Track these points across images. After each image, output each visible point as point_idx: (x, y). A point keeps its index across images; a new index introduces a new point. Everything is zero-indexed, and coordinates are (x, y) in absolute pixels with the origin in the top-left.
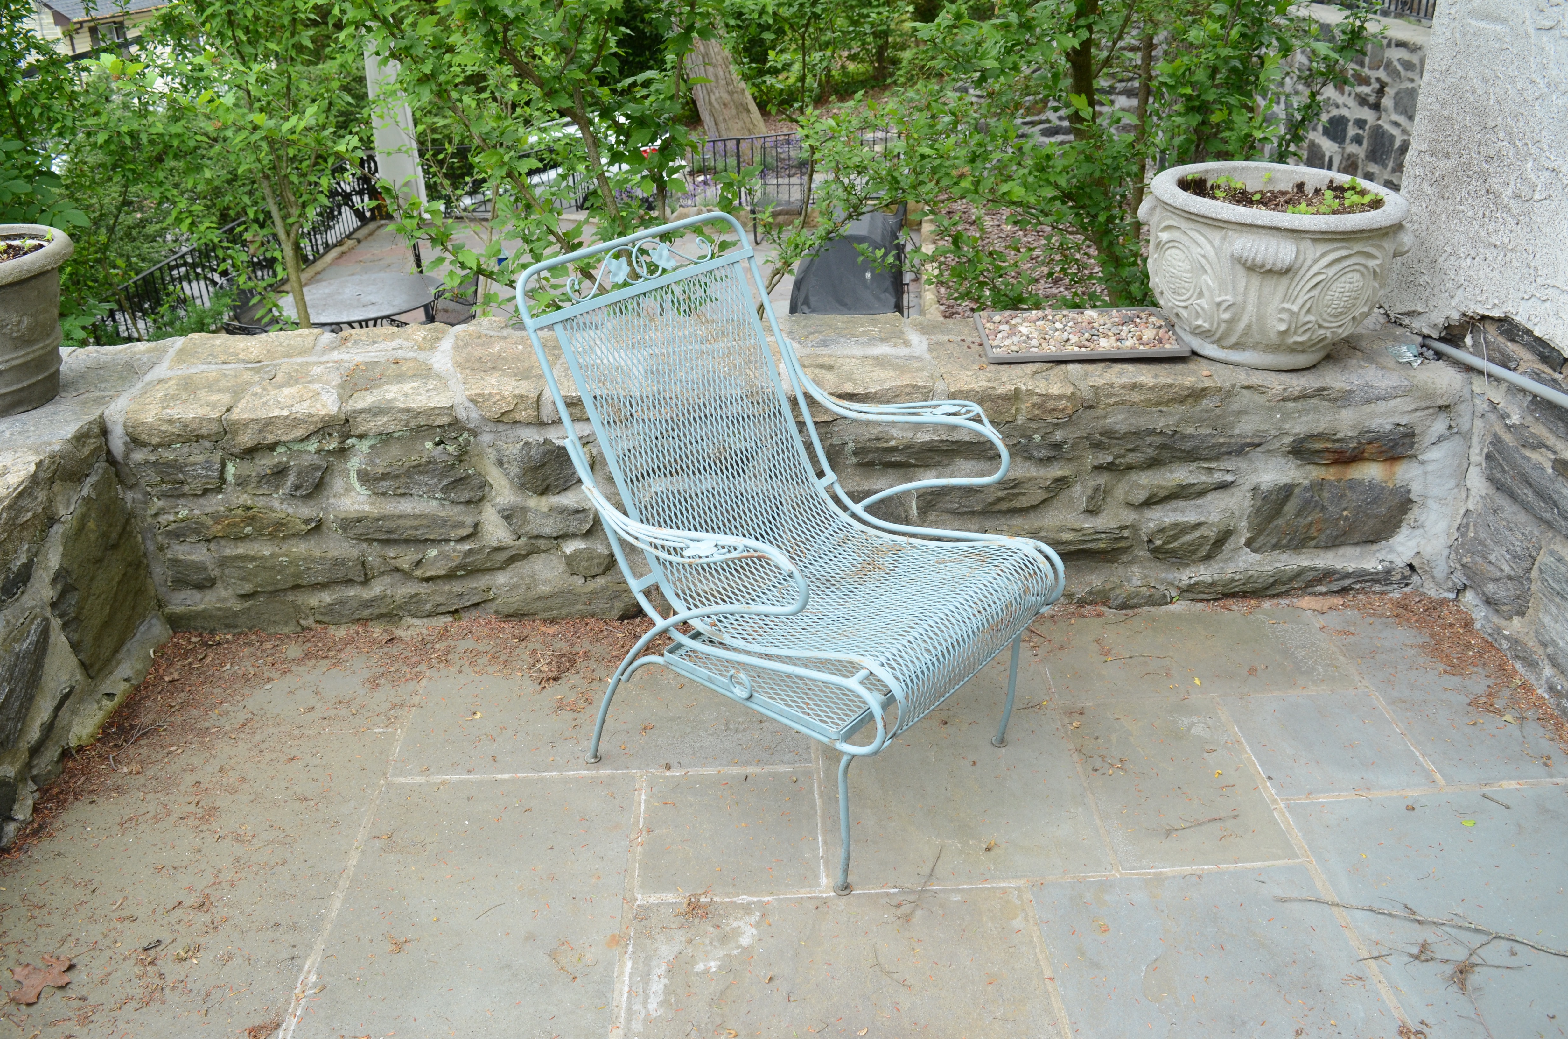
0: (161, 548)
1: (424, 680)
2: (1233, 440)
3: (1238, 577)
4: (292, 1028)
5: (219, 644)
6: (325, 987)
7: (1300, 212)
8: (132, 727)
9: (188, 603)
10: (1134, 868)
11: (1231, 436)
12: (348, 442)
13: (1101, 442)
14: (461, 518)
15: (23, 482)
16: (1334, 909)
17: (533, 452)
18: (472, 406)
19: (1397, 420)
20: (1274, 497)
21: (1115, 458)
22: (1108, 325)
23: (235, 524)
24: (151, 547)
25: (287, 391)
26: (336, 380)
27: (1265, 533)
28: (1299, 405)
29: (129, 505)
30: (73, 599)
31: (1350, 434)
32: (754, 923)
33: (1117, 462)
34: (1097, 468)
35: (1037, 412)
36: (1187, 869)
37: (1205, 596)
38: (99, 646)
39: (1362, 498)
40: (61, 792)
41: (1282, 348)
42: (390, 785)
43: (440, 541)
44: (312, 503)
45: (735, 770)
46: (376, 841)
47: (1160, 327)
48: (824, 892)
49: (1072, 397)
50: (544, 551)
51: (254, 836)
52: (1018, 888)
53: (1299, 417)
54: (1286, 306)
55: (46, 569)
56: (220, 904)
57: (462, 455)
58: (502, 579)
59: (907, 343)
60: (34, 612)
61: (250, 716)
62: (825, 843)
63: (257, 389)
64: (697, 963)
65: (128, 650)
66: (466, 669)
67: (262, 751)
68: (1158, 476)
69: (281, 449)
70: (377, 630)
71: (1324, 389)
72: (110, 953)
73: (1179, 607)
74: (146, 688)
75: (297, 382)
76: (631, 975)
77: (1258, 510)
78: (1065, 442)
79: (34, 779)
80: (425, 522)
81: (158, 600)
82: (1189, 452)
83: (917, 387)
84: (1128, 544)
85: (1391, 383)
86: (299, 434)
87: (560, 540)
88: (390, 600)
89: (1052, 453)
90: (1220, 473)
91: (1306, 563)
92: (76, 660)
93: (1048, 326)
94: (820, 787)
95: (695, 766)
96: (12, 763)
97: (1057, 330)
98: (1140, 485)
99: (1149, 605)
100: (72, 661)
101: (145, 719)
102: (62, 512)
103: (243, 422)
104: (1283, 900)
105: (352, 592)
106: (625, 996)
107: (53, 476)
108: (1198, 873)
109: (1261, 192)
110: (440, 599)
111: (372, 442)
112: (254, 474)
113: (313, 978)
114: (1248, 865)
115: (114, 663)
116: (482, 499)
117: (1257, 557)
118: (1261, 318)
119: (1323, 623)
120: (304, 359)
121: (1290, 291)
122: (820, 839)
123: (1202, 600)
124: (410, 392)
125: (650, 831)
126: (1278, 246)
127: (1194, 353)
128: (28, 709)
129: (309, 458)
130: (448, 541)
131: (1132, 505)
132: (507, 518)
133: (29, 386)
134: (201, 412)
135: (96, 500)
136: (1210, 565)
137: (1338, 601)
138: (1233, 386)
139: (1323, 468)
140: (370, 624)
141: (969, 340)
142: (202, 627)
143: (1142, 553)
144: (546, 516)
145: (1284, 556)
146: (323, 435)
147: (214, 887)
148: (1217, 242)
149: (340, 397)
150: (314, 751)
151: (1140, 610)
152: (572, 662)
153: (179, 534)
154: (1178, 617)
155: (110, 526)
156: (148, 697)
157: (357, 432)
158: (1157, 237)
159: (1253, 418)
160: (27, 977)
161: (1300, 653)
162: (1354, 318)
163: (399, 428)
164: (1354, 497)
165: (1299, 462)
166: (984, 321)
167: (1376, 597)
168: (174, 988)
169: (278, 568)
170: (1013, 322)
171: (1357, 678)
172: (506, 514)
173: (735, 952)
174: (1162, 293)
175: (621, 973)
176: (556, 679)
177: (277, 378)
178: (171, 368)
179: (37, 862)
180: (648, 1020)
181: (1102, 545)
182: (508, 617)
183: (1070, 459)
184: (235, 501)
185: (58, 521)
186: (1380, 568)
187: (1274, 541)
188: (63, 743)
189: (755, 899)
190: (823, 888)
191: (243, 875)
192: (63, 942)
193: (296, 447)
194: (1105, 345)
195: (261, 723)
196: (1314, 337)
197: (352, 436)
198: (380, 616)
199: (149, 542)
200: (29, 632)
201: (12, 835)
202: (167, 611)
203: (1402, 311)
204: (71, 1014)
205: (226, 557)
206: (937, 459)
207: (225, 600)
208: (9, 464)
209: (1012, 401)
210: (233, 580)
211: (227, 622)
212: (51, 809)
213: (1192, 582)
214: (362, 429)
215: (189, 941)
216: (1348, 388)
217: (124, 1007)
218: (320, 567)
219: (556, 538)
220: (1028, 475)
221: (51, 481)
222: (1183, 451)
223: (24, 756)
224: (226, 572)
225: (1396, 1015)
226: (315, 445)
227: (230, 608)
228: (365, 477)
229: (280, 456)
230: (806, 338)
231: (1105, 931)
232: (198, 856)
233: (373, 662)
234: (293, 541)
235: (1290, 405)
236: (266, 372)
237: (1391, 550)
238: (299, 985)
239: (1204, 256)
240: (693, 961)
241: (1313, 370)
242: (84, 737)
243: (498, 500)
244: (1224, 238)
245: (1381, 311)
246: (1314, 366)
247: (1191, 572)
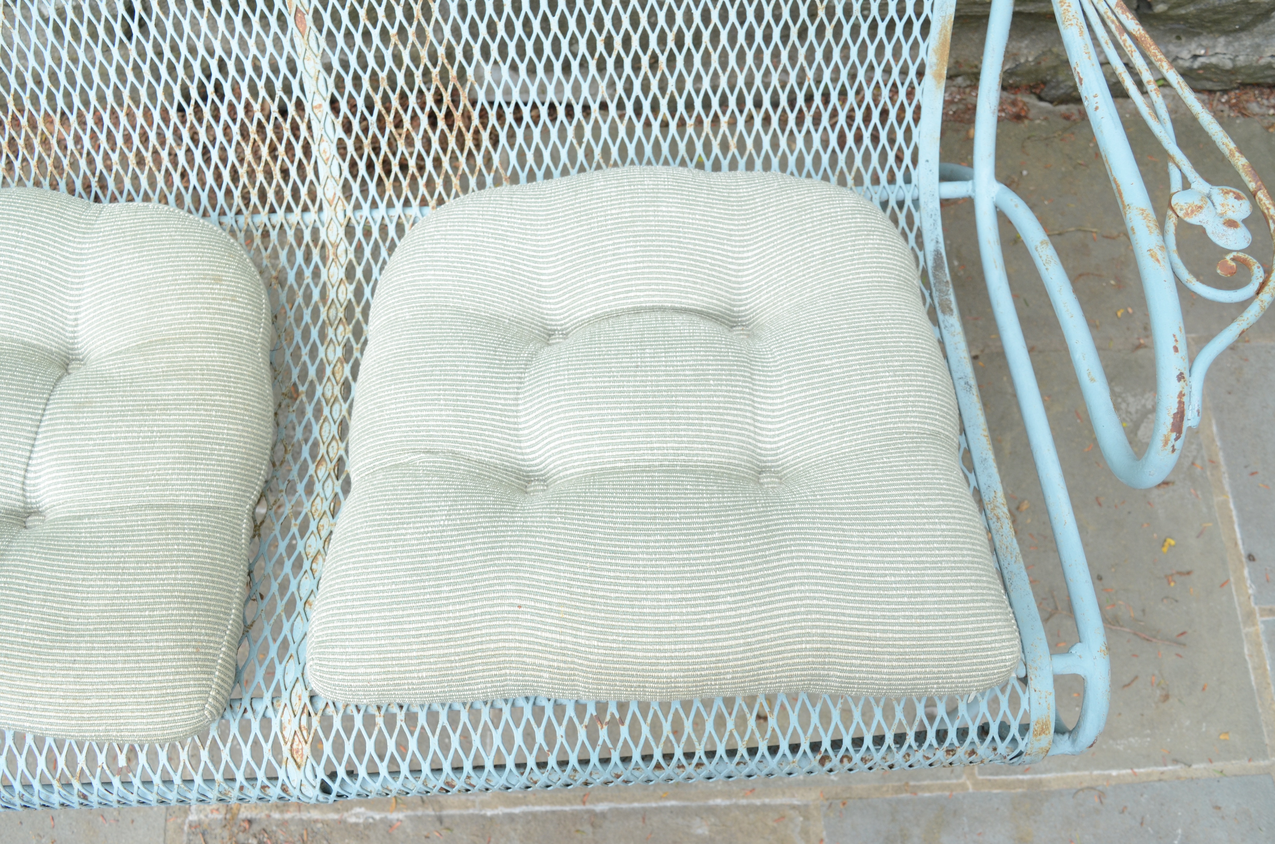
37: (1209, 85)
108: (1100, 788)
136: (1238, 39)
189: (378, 817)
213: (1196, 64)
247: (1200, 46)
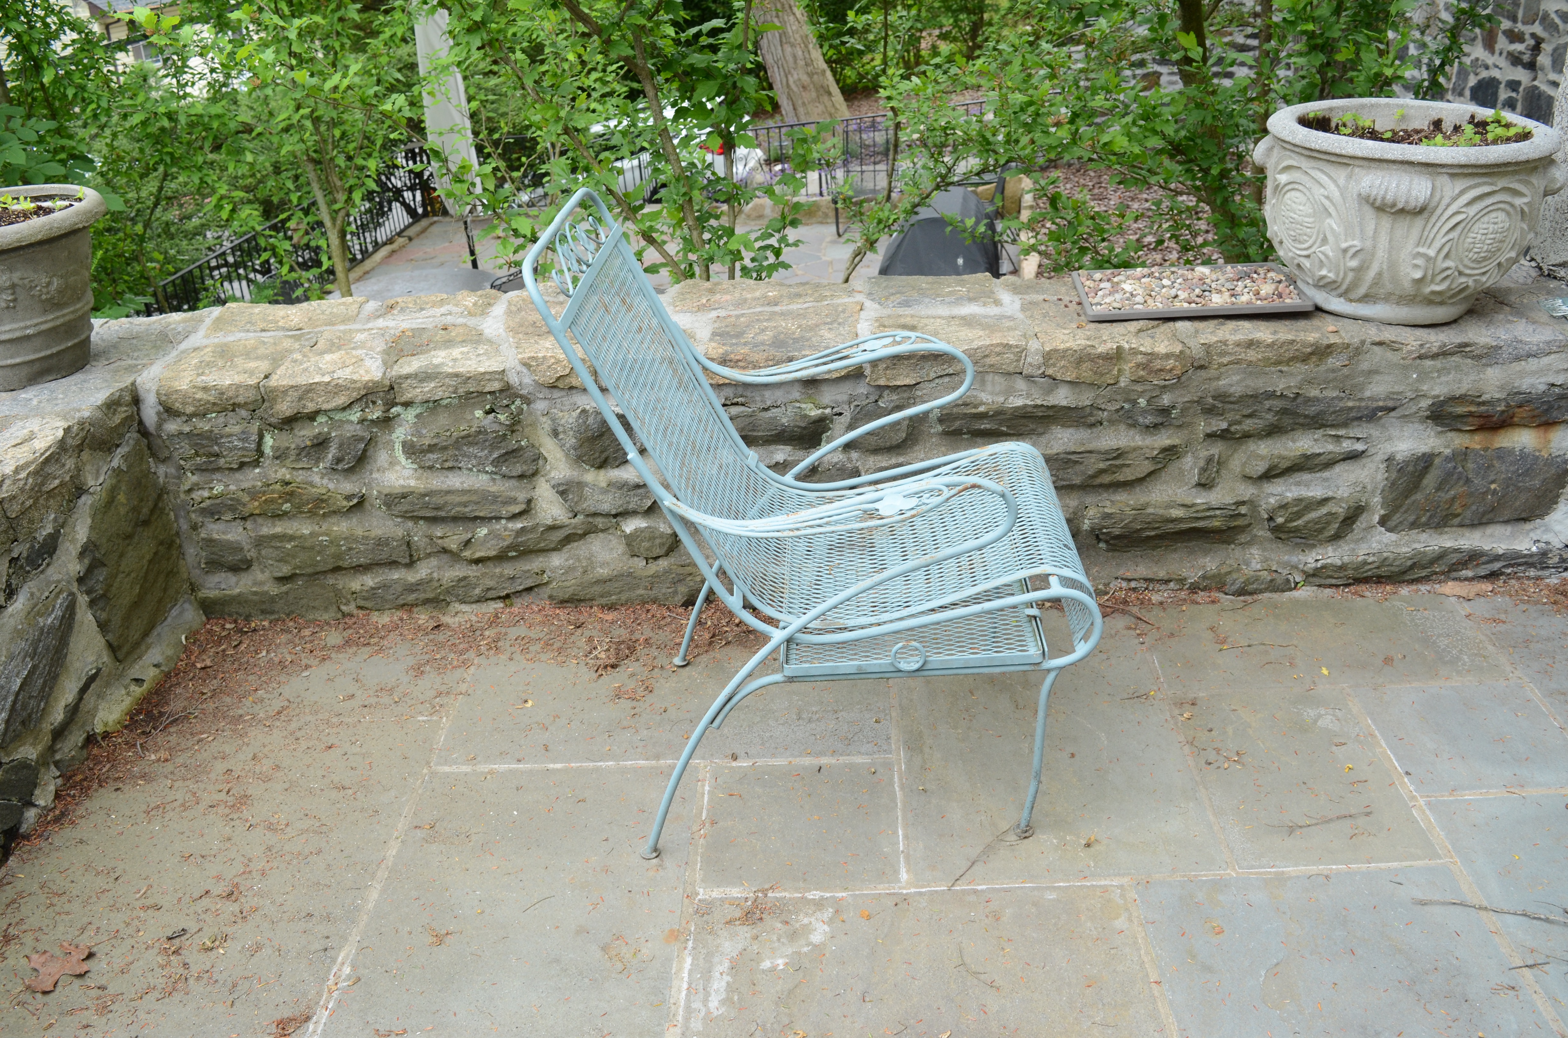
0: (195, 527)
1: (472, 668)
2: (1363, 404)
3: (1371, 559)
4: (324, 1021)
5: (255, 630)
6: (359, 980)
7: (1435, 145)
8: (161, 714)
9: (223, 587)
10: (1252, 867)
11: (1361, 399)
12: (393, 410)
13: (1214, 406)
14: (513, 494)
15: (50, 447)
16: (1483, 913)
17: (591, 420)
18: (525, 370)
19: (1551, 379)
20: (1411, 468)
21: (1230, 425)
22: (1222, 280)
23: (272, 501)
24: (184, 526)
25: (328, 357)
26: (380, 346)
27: (1402, 510)
28: (1438, 363)
29: (161, 480)
30: (101, 575)
31: (1497, 396)
32: (826, 919)
33: (1233, 429)
34: (1209, 436)
35: (1142, 373)
36: (1313, 869)
37: (1333, 581)
38: (128, 628)
39: (1512, 469)
40: (85, 779)
41: (1418, 299)
42: (433, 774)
43: (491, 519)
44: (354, 478)
45: (807, 761)
46: (418, 831)
47: (1280, 282)
48: (904, 888)
49: (1180, 356)
50: (602, 531)
51: (287, 825)
52: (1121, 887)
53: (1439, 377)
54: (1421, 250)
55: (73, 541)
56: (250, 893)
57: (515, 425)
58: (556, 560)
59: (997, 303)
60: (60, 586)
61: (286, 703)
62: (906, 837)
63: (297, 356)
64: (763, 960)
65: (159, 634)
66: (517, 656)
67: (297, 739)
68: (1278, 445)
69: (321, 419)
70: (423, 617)
71: (1466, 345)
72: (132, 942)
73: (1305, 593)
74: (177, 675)
75: (339, 348)
76: (690, 971)
77: (1393, 484)
78: (1173, 407)
79: (57, 764)
80: (474, 498)
81: (191, 584)
82: (1313, 417)
83: (1007, 346)
84: (1246, 522)
85: (1543, 338)
86: (340, 402)
87: (619, 519)
88: (436, 584)
89: (1159, 420)
90: (1349, 442)
91: (1449, 544)
92: (103, 641)
93: (1154, 283)
94: (900, 779)
95: (764, 756)
96: (34, 745)
97: (1164, 287)
98: (1259, 456)
99: (1271, 591)
100: (99, 641)
101: (175, 706)
102: (91, 482)
103: (282, 389)
104: (1423, 903)
105: (396, 575)
106: (684, 993)
107: (82, 444)
108: (1325, 873)
109: (1392, 131)
110: (491, 583)
111: (418, 411)
112: (293, 446)
113: (347, 970)
114: (1383, 865)
115: (143, 647)
116: (535, 474)
117: (1393, 536)
118: (1393, 265)
119: (1468, 610)
120: (348, 327)
121: (1426, 233)
122: (900, 833)
123: (1331, 586)
124: (459, 357)
125: (713, 823)
126: (1411, 182)
127: (1318, 309)
128: (51, 688)
129: (352, 428)
130: (498, 518)
131: (1250, 478)
132: (562, 493)
133: (59, 353)
134: (238, 379)
135: (127, 472)
136: (1340, 546)
137: (1487, 586)
138: (1363, 342)
139: (1467, 435)
140: (415, 610)
141: (1066, 299)
142: (237, 613)
143: (1262, 533)
144: (604, 491)
145: (1424, 536)
146: (367, 403)
147: (244, 876)
148: (1342, 181)
149: (385, 363)
150: (353, 740)
151: (1260, 597)
152: (632, 649)
153: (213, 512)
154: (1304, 604)
155: (142, 500)
156: (179, 684)
157: (403, 400)
158: (1276, 180)
159: (1387, 378)
160: (43, 964)
161: (1443, 642)
162: (1499, 264)
163: (447, 394)
164: (1503, 468)
165: (1439, 429)
166: (1083, 280)
167: (1531, 583)
168: (198, 978)
169: (318, 548)
170: (1116, 280)
171: (1509, 668)
172: (561, 489)
173: (805, 949)
174: (1281, 242)
175: (680, 970)
176: (614, 666)
177: (319, 345)
178: (207, 336)
179: (58, 849)
180: (709, 1019)
181: (1216, 523)
182: (563, 603)
183: (1180, 426)
184: (273, 475)
185: (86, 491)
186: (1534, 549)
187: (1412, 518)
188: (89, 728)
189: (828, 895)
190: (904, 884)
191: (275, 864)
192: (83, 930)
193: (338, 416)
194: (1218, 301)
195: (298, 710)
196: (1454, 286)
197: (397, 404)
198: (426, 602)
199: (182, 521)
200: (54, 606)
201: (32, 821)
202: (200, 595)
203: (1557, 262)
204: (89, 1003)
205: (262, 536)
206: (1032, 426)
207: (261, 583)
208: (36, 429)
209: (1114, 361)
210: (271, 562)
211: (264, 607)
212: (74, 796)
213: (1319, 565)
214: (407, 396)
215: (216, 930)
216: (1494, 344)
217: (145, 997)
218: (362, 548)
219: (615, 516)
220: (1132, 444)
221: (80, 448)
222: (1306, 416)
223: (47, 739)
224: (263, 552)
225: (1555, 1028)
226: (358, 415)
227: (267, 592)
228: (410, 450)
229: (320, 426)
230: (887, 298)
231: (1218, 933)
232: (228, 845)
233: (417, 650)
234: (334, 519)
235: (1428, 363)
236: (307, 340)
237: (1548, 530)
238: (331, 977)
239: (1327, 198)
240: (758, 958)
241: (1454, 326)
242: (111, 723)
243: (552, 475)
244: (1350, 177)
245: (1533, 264)
246: (1455, 321)
247: (1318, 554)
